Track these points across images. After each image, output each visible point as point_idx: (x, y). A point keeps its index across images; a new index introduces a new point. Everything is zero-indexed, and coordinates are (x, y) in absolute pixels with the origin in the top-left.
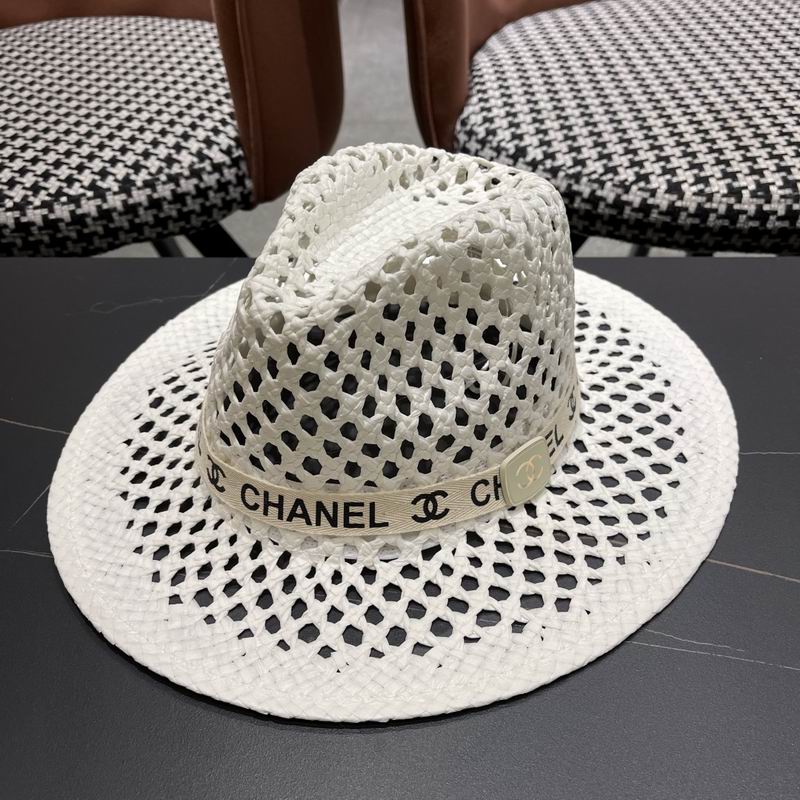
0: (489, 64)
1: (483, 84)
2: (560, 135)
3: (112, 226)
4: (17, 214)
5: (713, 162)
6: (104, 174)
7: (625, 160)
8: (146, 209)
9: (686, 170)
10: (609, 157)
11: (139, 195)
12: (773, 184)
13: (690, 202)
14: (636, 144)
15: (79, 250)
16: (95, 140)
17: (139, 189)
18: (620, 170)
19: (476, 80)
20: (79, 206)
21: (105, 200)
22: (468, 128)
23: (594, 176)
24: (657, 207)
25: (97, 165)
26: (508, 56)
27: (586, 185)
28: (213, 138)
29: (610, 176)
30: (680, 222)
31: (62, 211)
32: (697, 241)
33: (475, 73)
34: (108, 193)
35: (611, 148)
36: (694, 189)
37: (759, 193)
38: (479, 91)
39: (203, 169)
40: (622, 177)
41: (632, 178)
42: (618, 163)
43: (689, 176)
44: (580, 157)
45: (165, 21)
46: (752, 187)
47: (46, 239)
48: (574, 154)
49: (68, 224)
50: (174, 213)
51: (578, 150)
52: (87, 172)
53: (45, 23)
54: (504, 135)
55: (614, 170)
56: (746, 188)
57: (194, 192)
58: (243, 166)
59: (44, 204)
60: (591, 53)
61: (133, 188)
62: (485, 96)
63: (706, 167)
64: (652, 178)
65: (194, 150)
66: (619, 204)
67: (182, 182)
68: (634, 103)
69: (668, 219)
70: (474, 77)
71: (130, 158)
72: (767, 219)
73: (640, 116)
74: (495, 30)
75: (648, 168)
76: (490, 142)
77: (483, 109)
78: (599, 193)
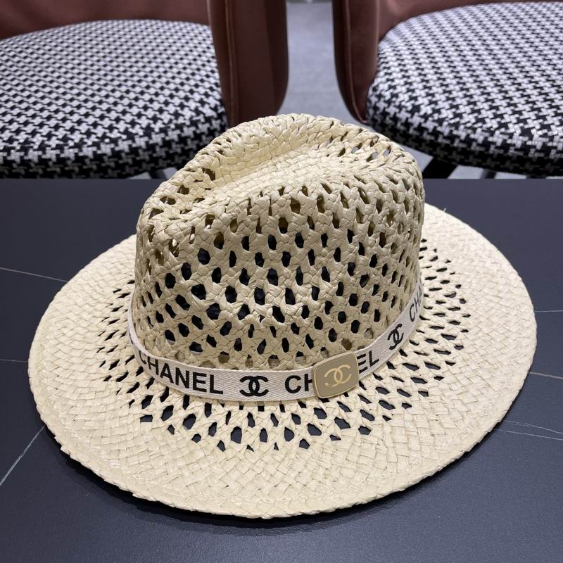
0: (390, 50)
1: (387, 63)
2: (443, 97)
3: (138, 158)
4: (76, 150)
5: (553, 114)
6: (133, 124)
7: (490, 114)
8: (161, 147)
9: (534, 120)
10: (479, 111)
11: (157, 138)
13: (538, 141)
14: (498, 103)
15: (115, 175)
16: (126, 101)
17: (157, 133)
18: (487, 120)
19: (382, 60)
20: (117, 145)
21: (134, 141)
22: (378, 93)
23: (469, 125)
24: (514, 145)
25: (128, 118)
26: (403, 44)
27: (463, 131)
28: (205, 100)
29: (480, 124)
30: (530, 155)
31: (106, 148)
32: (541, 169)
33: (380, 56)
34: (136, 137)
35: (480, 106)
36: (540, 133)
38: (384, 68)
39: (199, 121)
40: (489, 125)
41: (495, 126)
42: (485, 116)
43: (537, 124)
44: (458, 112)
45: (165, 23)
47: (94, 167)
48: (454, 110)
49: (109, 157)
50: (179, 151)
51: (457, 107)
52: (122, 122)
53: (83, 24)
54: (404, 97)
55: (483, 121)
57: (192, 136)
58: (225, 119)
59: (95, 144)
60: (460, 42)
61: (153, 133)
62: (389, 71)
63: (548, 118)
64: (510, 126)
65: (193, 108)
66: (486, 144)
67: (185, 129)
68: (494, 75)
69: (521, 154)
70: (381, 58)
71: (150, 113)
73: (499, 83)
74: (392, 27)
75: (507, 119)
76: (394, 102)
77: (388, 80)
78: (472, 136)
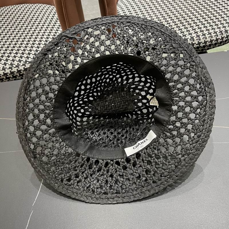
12: (194, 37)
37: (192, 39)
46: (190, 38)
56: (188, 38)
72: (194, 45)
